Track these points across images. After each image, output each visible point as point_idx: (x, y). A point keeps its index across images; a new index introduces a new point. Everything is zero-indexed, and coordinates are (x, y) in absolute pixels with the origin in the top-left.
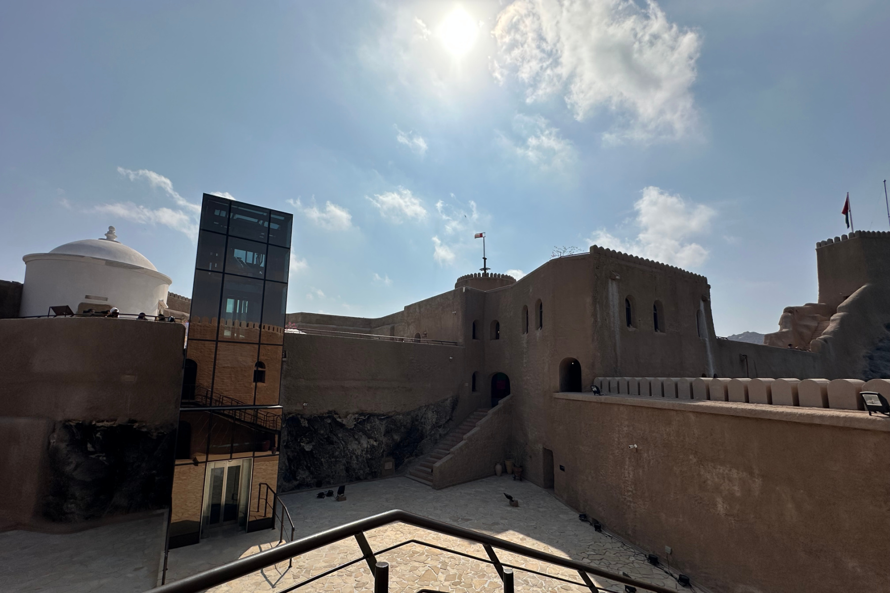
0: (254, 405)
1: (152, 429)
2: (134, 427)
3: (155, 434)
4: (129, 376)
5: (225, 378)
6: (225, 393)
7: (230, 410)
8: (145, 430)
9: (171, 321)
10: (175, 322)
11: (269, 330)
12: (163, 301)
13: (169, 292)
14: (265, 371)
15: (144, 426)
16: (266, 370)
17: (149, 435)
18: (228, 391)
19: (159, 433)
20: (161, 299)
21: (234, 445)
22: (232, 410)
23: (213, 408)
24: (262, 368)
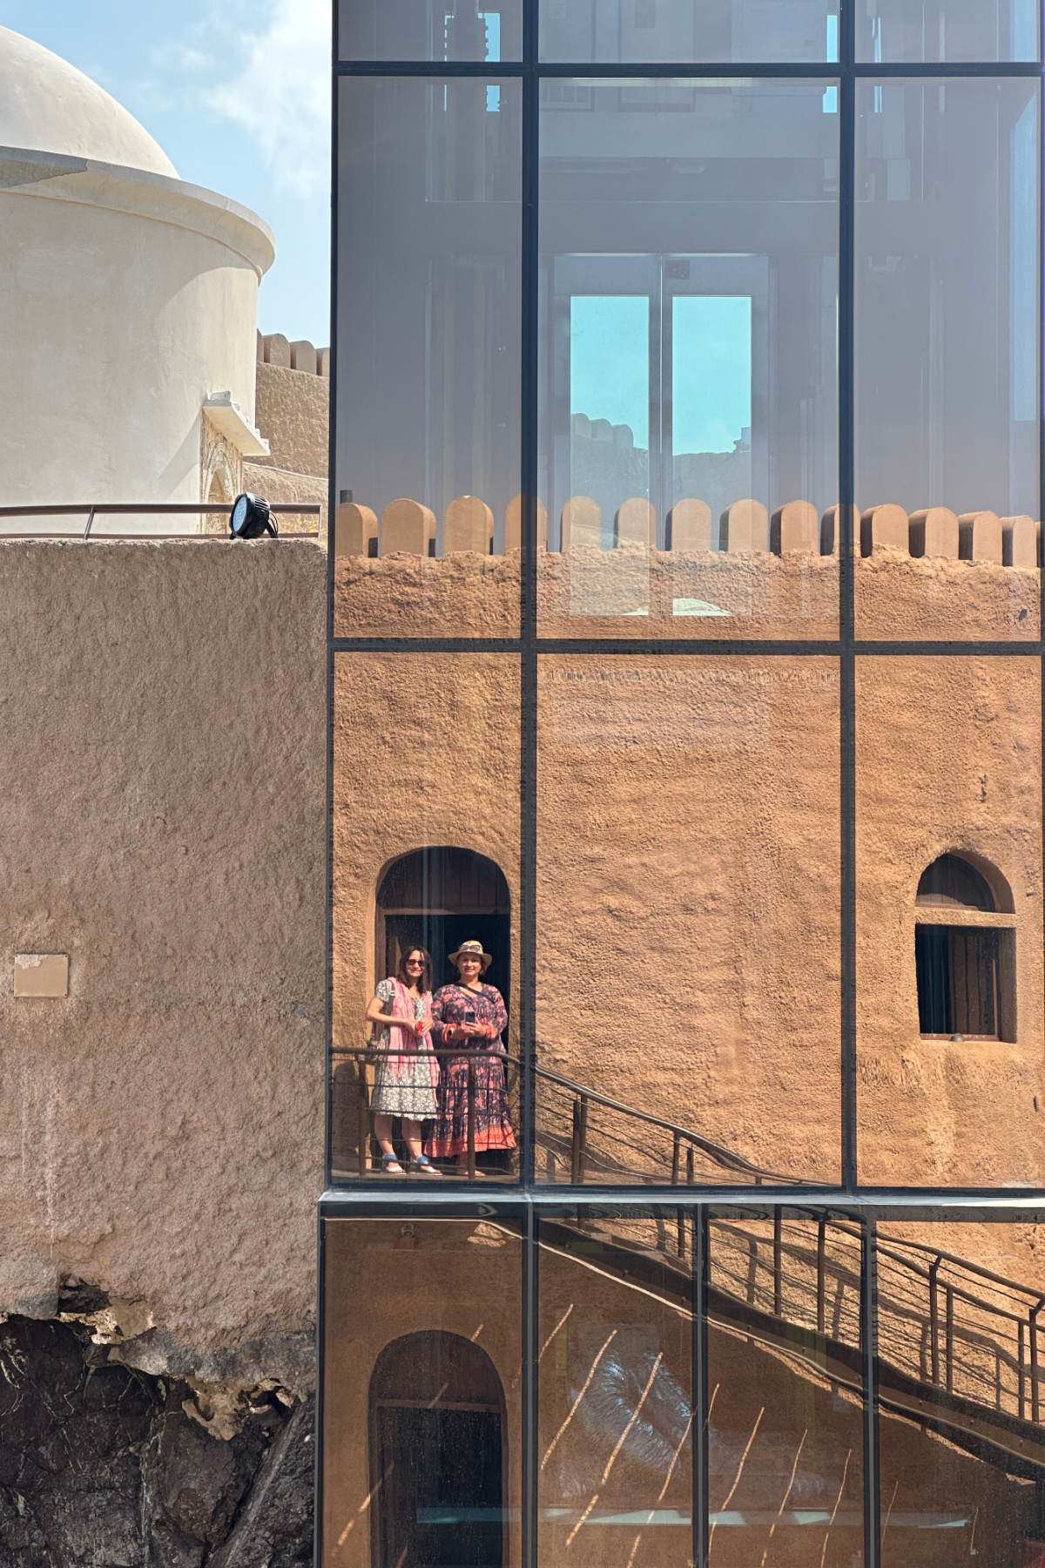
0: (849, 1184)
1: (198, 1365)
2: (96, 1340)
3: (223, 1403)
4: (35, 960)
5: (701, 998)
6: (707, 1114)
7: (658, 1212)
8: (154, 1363)
9: (246, 532)
10: (273, 534)
11: (1007, 561)
12: (225, 400)
13: (259, 334)
14: (1010, 931)
15: (149, 1335)
16: (1022, 919)
17: (189, 1409)
18: (726, 1103)
19: (243, 1396)
20: (214, 391)
21: (714, 1520)
22: (680, 1212)
23: (540, 1199)
24: (986, 905)
